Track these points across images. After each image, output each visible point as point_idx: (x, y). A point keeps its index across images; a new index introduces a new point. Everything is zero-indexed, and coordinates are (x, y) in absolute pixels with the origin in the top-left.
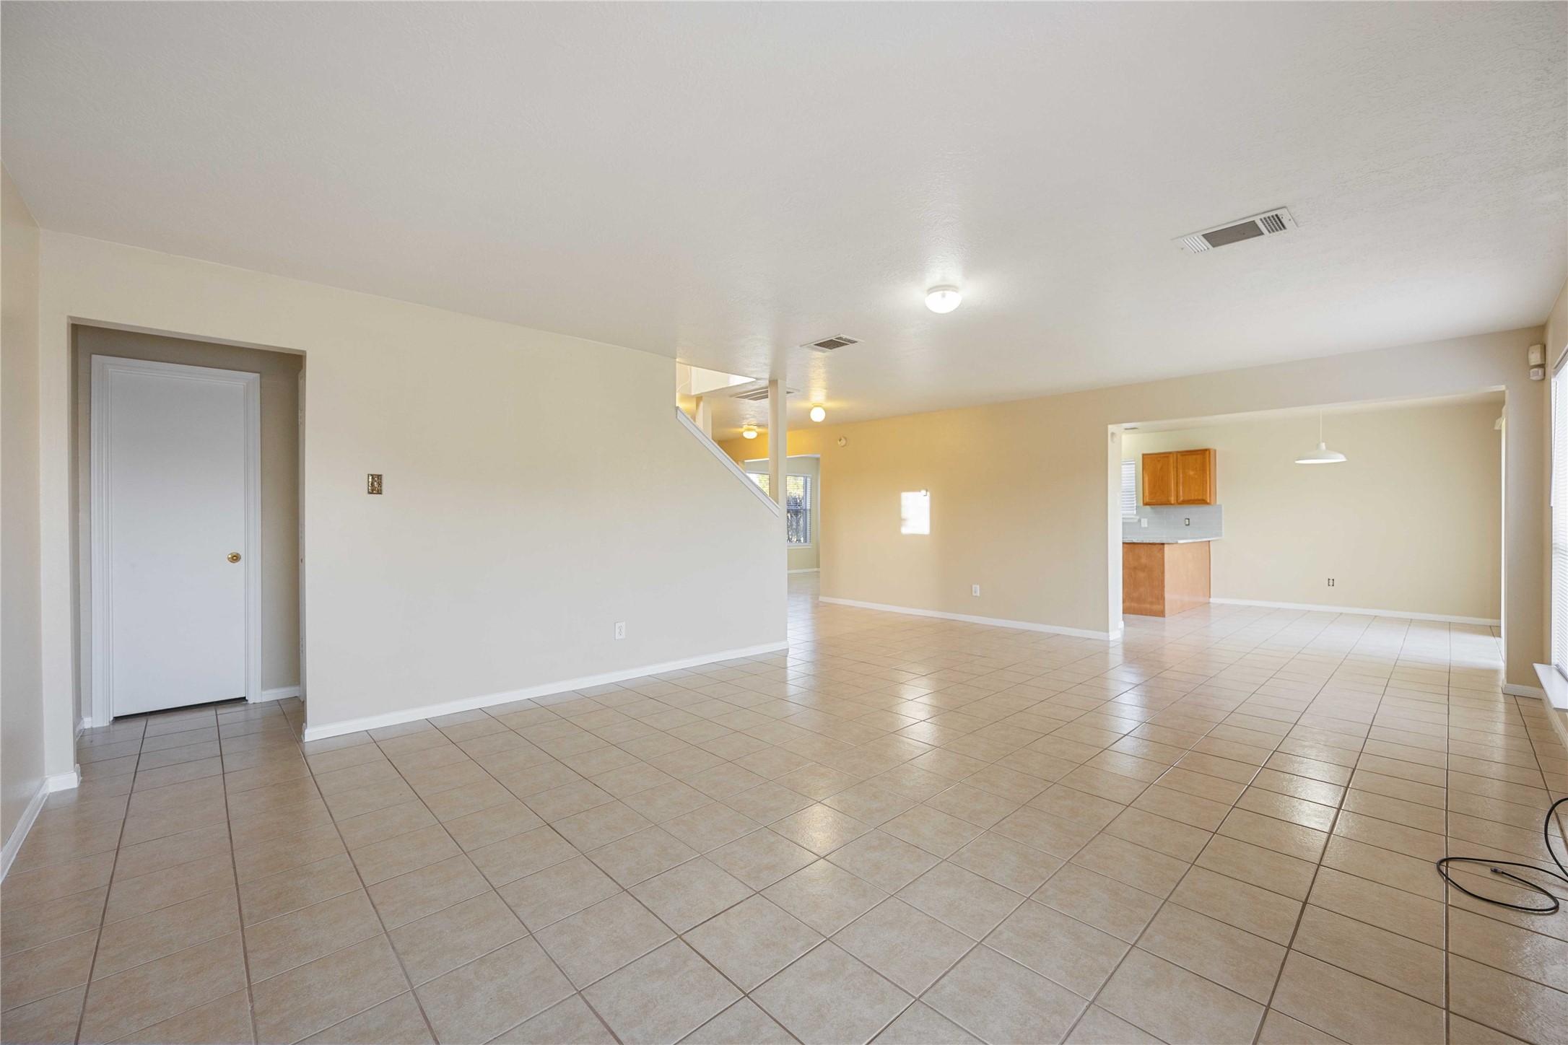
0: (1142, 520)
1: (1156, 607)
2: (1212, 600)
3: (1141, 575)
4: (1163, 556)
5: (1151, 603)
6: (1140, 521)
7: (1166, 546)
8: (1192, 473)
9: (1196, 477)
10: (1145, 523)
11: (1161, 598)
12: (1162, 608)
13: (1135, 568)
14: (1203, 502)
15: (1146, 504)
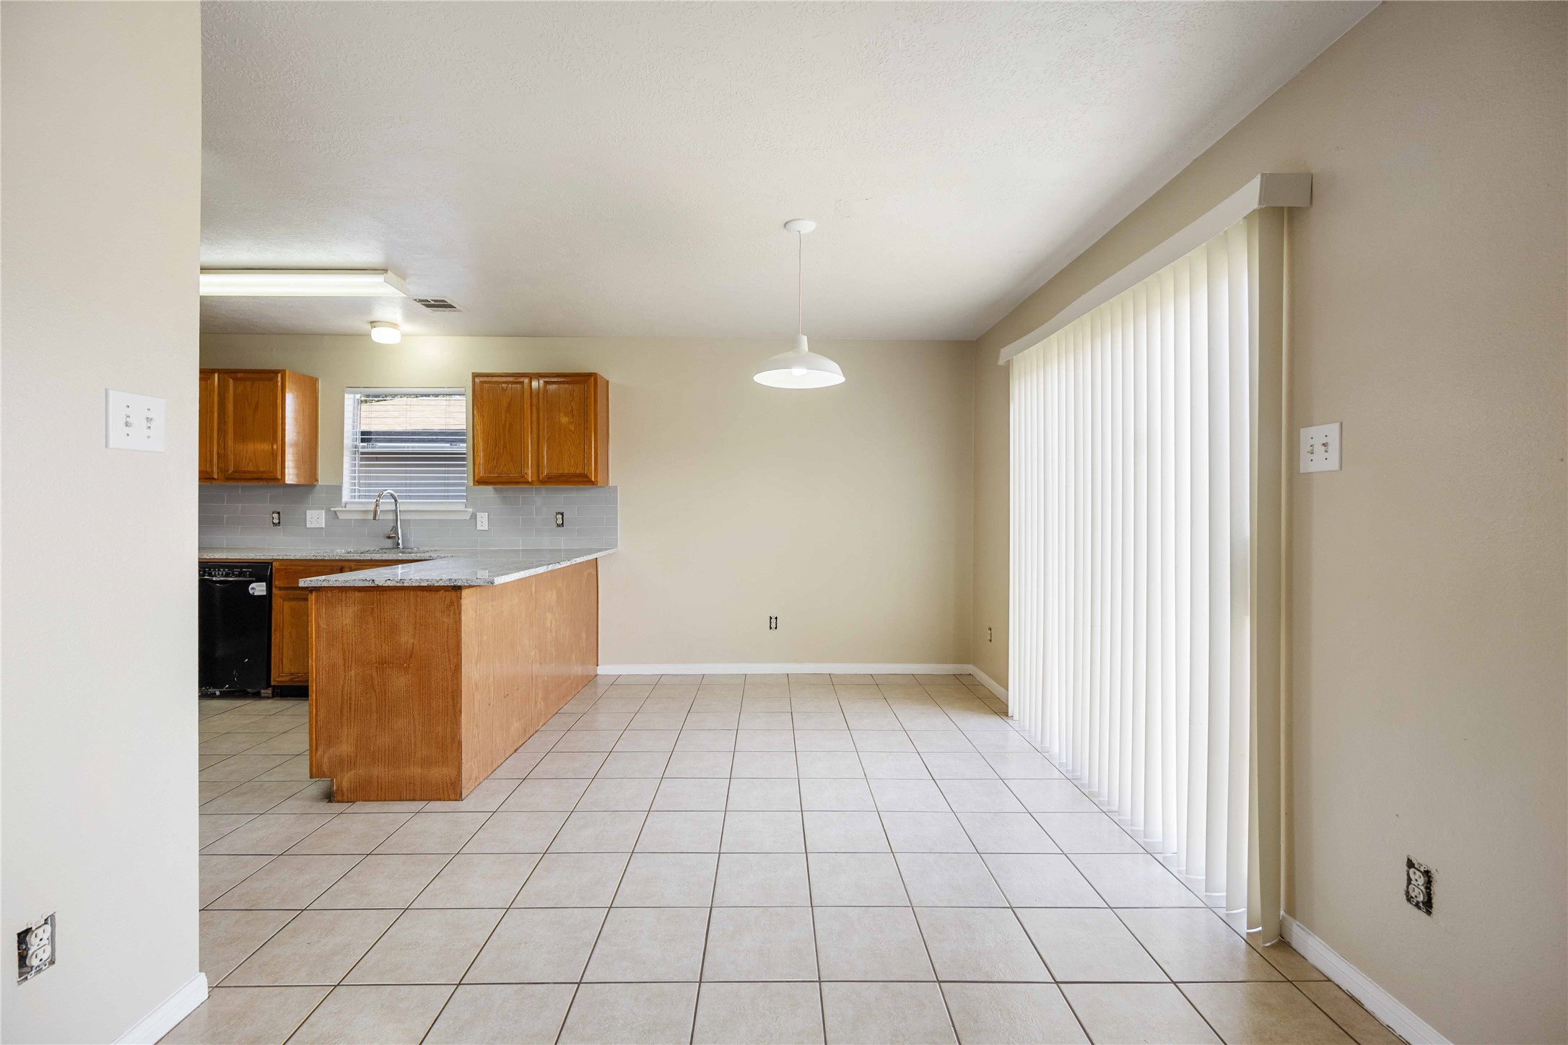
0: (479, 515)
1: (438, 773)
2: (601, 670)
3: (400, 682)
4: (458, 622)
5: (426, 762)
6: (474, 517)
7: (465, 593)
8: (564, 420)
9: (572, 428)
10: (483, 521)
11: (450, 746)
12: (454, 773)
13: (383, 663)
14: (582, 479)
15: (480, 482)
